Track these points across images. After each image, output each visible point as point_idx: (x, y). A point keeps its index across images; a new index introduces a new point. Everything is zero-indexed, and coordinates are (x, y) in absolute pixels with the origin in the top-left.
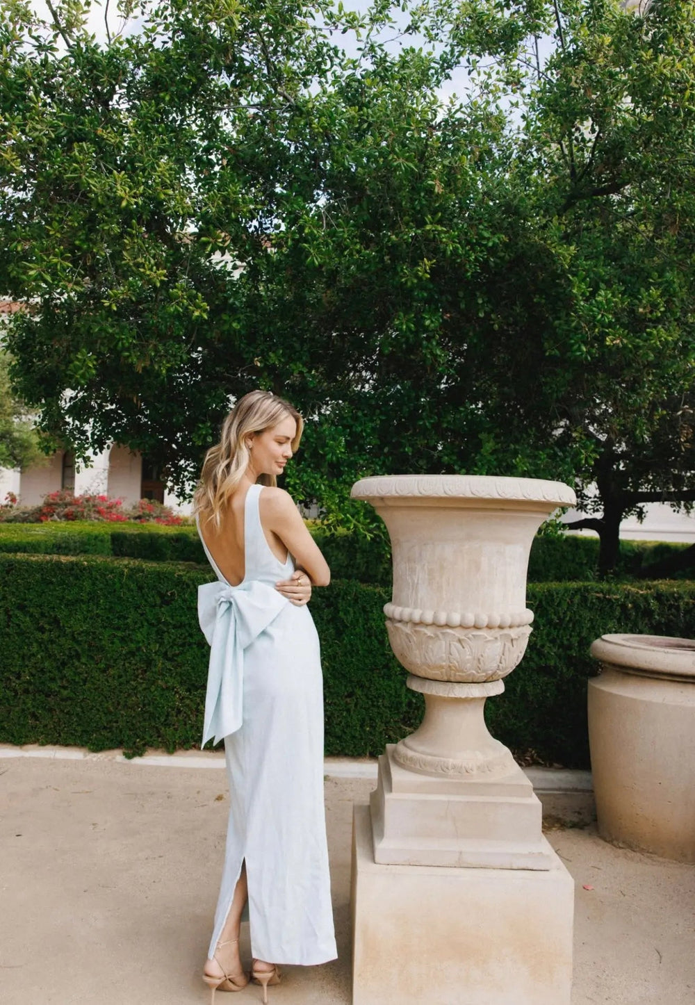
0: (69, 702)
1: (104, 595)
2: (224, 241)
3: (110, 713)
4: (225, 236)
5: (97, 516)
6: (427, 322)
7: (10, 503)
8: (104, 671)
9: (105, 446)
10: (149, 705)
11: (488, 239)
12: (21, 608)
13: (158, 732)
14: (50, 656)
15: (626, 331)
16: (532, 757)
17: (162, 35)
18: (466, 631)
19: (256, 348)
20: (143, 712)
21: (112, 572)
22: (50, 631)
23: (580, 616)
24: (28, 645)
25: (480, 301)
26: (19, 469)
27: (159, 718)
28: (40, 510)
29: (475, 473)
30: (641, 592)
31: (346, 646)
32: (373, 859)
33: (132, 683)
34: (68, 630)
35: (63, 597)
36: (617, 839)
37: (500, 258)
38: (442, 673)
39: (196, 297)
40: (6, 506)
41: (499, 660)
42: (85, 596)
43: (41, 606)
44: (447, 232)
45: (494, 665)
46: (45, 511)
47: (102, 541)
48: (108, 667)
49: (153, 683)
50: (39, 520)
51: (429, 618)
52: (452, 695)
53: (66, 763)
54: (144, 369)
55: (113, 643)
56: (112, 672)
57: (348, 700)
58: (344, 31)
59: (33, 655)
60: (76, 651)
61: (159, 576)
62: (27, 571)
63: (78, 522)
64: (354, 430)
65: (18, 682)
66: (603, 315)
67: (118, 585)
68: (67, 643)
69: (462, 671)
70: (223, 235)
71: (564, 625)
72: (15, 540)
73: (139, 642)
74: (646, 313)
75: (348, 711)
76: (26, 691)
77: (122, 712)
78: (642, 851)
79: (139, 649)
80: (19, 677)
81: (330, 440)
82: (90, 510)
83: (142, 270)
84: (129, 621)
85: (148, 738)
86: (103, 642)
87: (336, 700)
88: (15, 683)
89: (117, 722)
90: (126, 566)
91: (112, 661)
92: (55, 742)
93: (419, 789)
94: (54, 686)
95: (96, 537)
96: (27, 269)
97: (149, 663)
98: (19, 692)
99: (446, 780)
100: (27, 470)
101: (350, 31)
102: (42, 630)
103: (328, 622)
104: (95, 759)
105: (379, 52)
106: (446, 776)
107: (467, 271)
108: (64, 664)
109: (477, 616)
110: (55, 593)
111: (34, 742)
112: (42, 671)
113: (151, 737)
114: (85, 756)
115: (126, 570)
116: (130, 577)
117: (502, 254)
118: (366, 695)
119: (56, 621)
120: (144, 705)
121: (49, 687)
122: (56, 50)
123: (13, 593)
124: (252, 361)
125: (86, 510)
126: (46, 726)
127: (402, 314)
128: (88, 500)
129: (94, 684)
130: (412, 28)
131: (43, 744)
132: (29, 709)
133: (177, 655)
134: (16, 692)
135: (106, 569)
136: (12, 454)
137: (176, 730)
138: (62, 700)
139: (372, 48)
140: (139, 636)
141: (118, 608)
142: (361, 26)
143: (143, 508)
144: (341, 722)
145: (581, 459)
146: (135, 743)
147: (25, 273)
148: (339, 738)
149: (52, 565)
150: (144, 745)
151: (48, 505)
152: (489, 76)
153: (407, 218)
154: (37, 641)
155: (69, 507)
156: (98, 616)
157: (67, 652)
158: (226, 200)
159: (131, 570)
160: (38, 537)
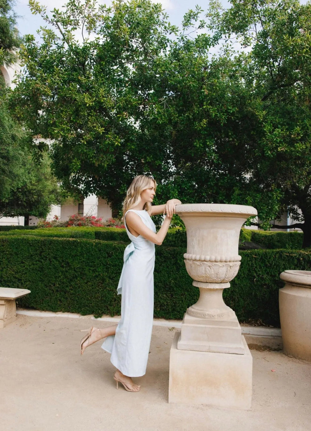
0: (73, 296)
1: (86, 253)
2: (126, 116)
3: (89, 300)
4: (127, 114)
5: (91, 225)
6: (208, 143)
7: (55, 220)
8: (86, 283)
9: (88, 195)
10: (104, 297)
11: (231, 110)
12: (55, 258)
13: (107, 308)
14: (66, 277)
15: (287, 145)
16: (260, 322)
17: (102, 39)
18: (212, 263)
19: (143, 155)
20: (102, 300)
21: (89, 244)
22: (66, 267)
23: (279, 263)
24: (58, 273)
25: (230, 134)
26: (60, 205)
27: (107, 302)
28: (68, 222)
29: (231, 203)
30: (307, 253)
31: (180, 274)
32: (177, 348)
33: (97, 288)
34: (73, 267)
35: (71, 254)
36: (290, 354)
37: (236, 116)
38: (203, 279)
39: (116, 137)
40: (54, 221)
41: (225, 274)
42: (79, 254)
43: (62, 257)
44: (212, 108)
45: (223, 276)
46: (69, 223)
47: (91, 234)
48: (88, 282)
49: (105, 288)
50: (67, 227)
51: (198, 258)
52: (208, 288)
53: (73, 319)
54: (99, 165)
55: (89, 272)
56: (89, 284)
57: (182, 296)
58: (170, 33)
59: (60, 277)
60: (76, 275)
61: (107, 246)
62: (57, 243)
63: (82, 227)
64: (182, 186)
65: (54, 287)
66: (276, 139)
67: (91, 249)
68: (72, 272)
69: (211, 278)
70: (125, 114)
71: (272, 267)
72: (55, 234)
73: (99, 272)
74: (295, 137)
75: (182, 301)
76: (57, 291)
77: (94, 300)
78: (299, 359)
79: (99, 275)
80: (54, 285)
81: (172, 191)
82: (88, 222)
83: (95, 128)
84: (95, 263)
85: (103, 310)
86: (86, 272)
87: (177, 296)
88: (53, 288)
89: (91, 304)
90: (94, 242)
91: (89, 279)
92: (68, 311)
93: (194, 322)
94: (67, 289)
95: (88, 233)
96: (54, 130)
97: (103, 280)
98: (55, 291)
99: (205, 319)
100: (63, 205)
101: (173, 33)
102: (63, 267)
103: (174, 264)
104: (83, 318)
105: (185, 39)
106: (205, 318)
107: (222, 123)
108: (71, 280)
109: (216, 257)
110: (67, 252)
111: (60, 311)
112: (63, 283)
113: (105, 310)
114: (80, 317)
115: (94, 243)
116: (96, 246)
117: (237, 115)
118: (189, 294)
119: (68, 263)
120: (102, 297)
121: (66, 289)
122: (64, 48)
123: (52, 252)
124: (141, 161)
125: (86, 222)
126: (65, 304)
127: (197, 141)
128: (87, 218)
129: (82, 288)
130: (201, 26)
131: (64, 312)
132: (58, 298)
133: (114, 277)
134: (53, 291)
135: (86, 243)
136: (57, 199)
137: (114, 307)
138: (71, 294)
139: (182, 38)
140: (100, 270)
141: (91, 258)
142: (177, 31)
143: (110, 222)
144: (179, 305)
145: (274, 197)
146: (98, 312)
147: (54, 131)
148: (179, 312)
149: (66, 241)
150: (102, 313)
151: (71, 220)
152: (228, 47)
153: (197, 103)
154: (61, 271)
155: (79, 221)
156: (84, 261)
157: (72, 276)
158: (126, 101)
159: (96, 243)
160: (64, 233)
